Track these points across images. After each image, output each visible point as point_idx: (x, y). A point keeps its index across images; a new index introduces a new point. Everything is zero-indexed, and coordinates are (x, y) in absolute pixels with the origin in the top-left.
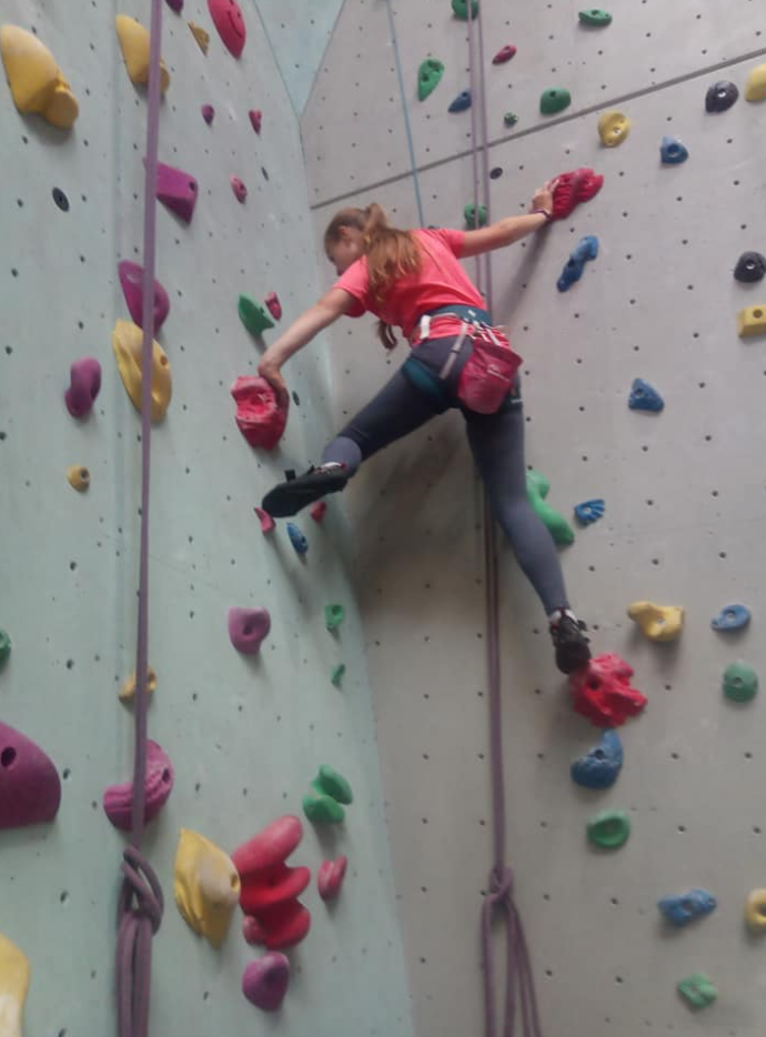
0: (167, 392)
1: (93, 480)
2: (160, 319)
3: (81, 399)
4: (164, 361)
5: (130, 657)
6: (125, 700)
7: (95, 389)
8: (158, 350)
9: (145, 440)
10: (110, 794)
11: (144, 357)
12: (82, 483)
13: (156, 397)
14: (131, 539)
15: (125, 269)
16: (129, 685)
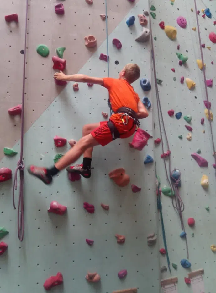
0: (212, 117)
1: (205, 132)
2: (210, 107)
3: (202, 123)
4: (211, 113)
5: (213, 150)
6: (213, 155)
7: (204, 120)
8: (211, 112)
9: (210, 124)
10: (213, 165)
11: (209, 114)
12: (204, 132)
13: (211, 118)
14: (211, 138)
15: (205, 102)
16: (213, 154)
